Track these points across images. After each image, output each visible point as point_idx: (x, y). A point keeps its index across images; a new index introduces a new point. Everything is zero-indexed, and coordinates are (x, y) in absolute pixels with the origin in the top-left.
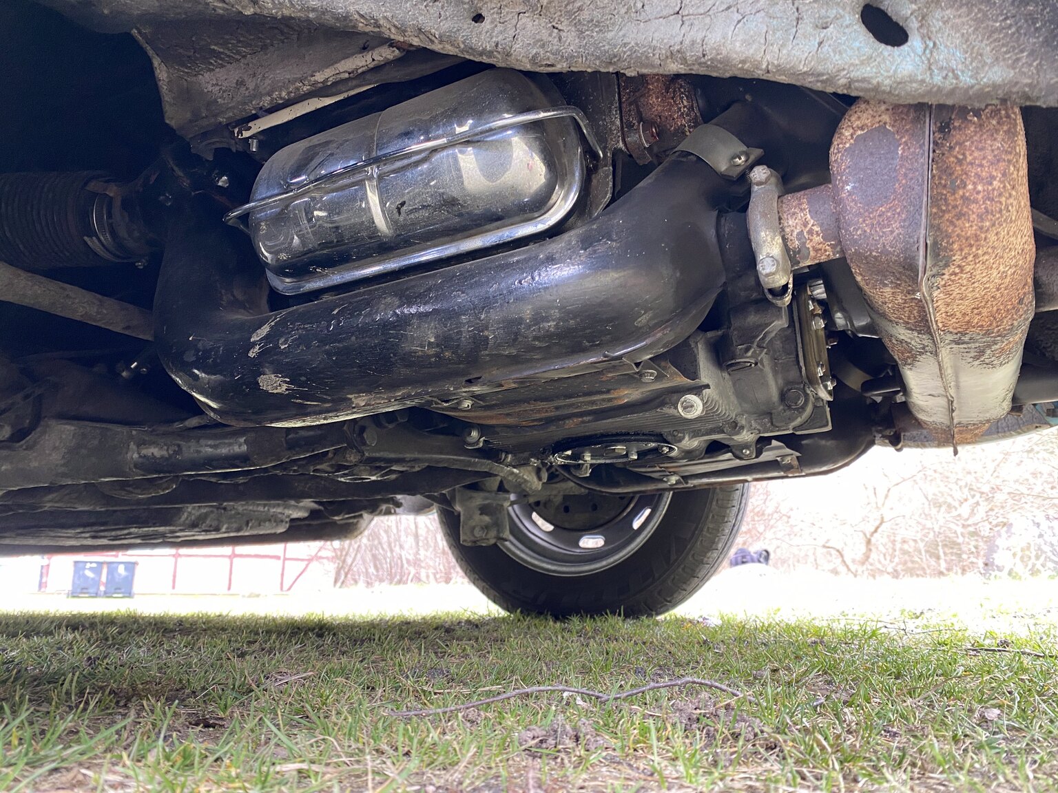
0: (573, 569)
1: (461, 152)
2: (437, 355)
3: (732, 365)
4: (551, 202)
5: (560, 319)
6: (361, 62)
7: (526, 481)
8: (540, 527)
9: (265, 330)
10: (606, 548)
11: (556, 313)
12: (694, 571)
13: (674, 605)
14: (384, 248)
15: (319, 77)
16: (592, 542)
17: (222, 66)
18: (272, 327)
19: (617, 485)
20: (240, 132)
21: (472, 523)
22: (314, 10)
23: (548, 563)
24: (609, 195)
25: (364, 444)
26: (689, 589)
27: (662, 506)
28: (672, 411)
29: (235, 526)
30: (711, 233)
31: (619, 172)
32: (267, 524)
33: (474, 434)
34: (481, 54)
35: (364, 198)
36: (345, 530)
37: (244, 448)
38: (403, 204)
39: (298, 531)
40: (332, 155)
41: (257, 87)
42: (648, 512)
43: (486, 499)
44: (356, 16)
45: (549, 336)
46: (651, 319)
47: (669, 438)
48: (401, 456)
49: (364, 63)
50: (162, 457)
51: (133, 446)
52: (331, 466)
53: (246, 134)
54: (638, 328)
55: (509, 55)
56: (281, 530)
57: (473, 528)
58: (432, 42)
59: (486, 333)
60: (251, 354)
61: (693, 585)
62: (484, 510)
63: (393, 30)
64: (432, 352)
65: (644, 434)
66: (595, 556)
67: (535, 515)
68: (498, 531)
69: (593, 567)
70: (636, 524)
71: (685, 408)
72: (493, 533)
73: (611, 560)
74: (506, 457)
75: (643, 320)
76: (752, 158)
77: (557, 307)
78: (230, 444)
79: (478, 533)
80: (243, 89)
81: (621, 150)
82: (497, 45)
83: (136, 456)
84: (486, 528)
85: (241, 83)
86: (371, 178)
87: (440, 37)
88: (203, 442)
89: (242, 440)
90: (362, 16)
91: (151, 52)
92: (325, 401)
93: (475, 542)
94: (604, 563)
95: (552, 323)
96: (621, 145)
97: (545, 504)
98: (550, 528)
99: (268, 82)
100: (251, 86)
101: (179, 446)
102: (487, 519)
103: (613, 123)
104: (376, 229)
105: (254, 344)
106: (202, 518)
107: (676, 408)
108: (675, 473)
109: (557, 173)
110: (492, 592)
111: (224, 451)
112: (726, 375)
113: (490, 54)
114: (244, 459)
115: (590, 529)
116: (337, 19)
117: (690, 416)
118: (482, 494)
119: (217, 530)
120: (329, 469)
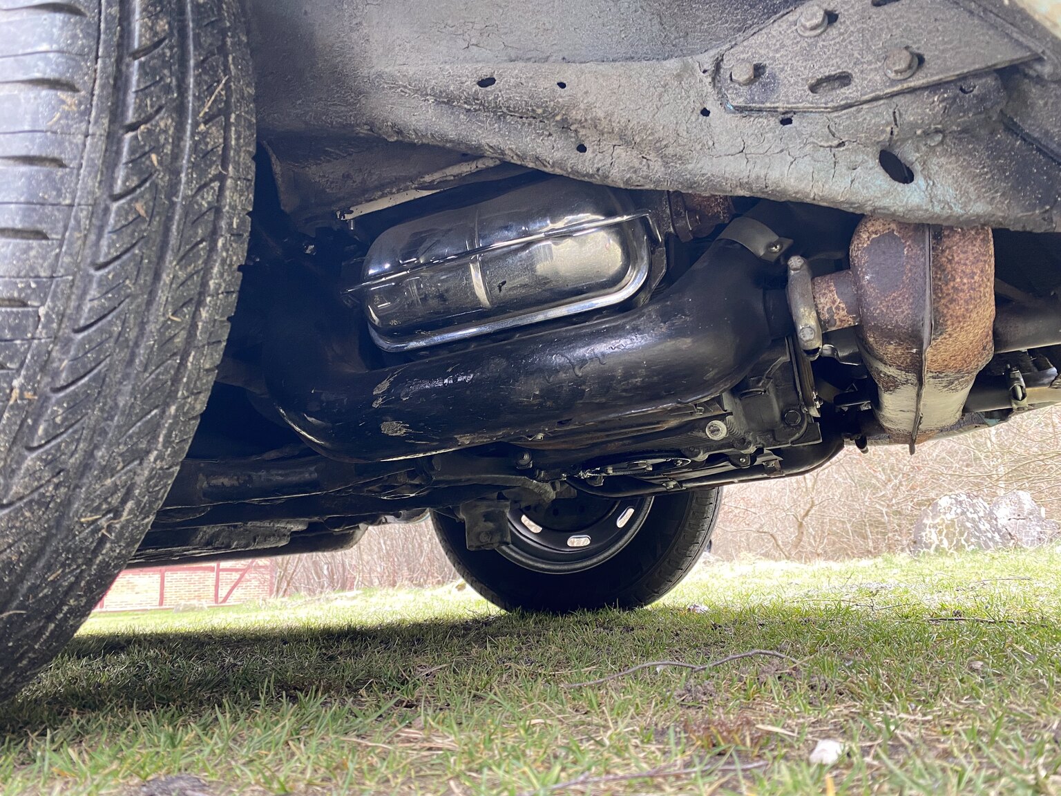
0: (566, 567)
1: (555, 244)
2: (540, 404)
3: (746, 394)
4: (625, 281)
5: (647, 376)
6: (465, 168)
8: (530, 528)
9: (385, 385)
10: (595, 546)
11: (643, 372)
12: (678, 563)
13: (661, 595)
14: (481, 315)
15: (428, 179)
16: (579, 541)
17: (329, 161)
18: (391, 383)
19: (619, 491)
20: (342, 215)
21: (477, 529)
23: (543, 563)
24: (664, 271)
25: (433, 469)
26: (674, 580)
27: (646, 506)
28: (701, 434)
29: (243, 542)
30: (760, 307)
31: (672, 252)
32: (272, 539)
33: (526, 457)
34: (584, 176)
35: (469, 278)
36: (342, 541)
37: (315, 475)
38: (504, 283)
39: (299, 544)
40: (438, 241)
41: (364, 181)
42: (631, 511)
43: (490, 506)
45: (636, 388)
46: (716, 374)
48: (457, 478)
49: (468, 169)
50: (233, 486)
51: (201, 476)
52: (380, 487)
53: (348, 217)
54: (706, 381)
55: (607, 177)
56: (283, 543)
57: (479, 534)
58: (545, 166)
59: (583, 387)
60: (375, 405)
61: (677, 577)
62: (488, 517)
63: (515, 157)
64: (537, 401)
66: (583, 554)
67: (524, 518)
68: (502, 535)
69: (584, 564)
70: (621, 523)
71: (712, 432)
72: (497, 538)
73: (601, 557)
75: (711, 375)
76: (785, 247)
77: (644, 368)
78: (301, 473)
79: (484, 539)
80: (350, 182)
81: (670, 233)
82: (598, 170)
83: (204, 485)
84: (491, 533)
85: (347, 177)
86: (474, 262)
87: (554, 163)
88: (274, 472)
89: (312, 469)
92: (433, 440)
93: (479, 547)
94: (595, 560)
95: (639, 379)
96: (672, 229)
97: (535, 508)
98: (538, 529)
99: (375, 177)
100: (358, 179)
101: (249, 476)
102: (491, 525)
103: (664, 212)
104: (479, 302)
105: (376, 397)
106: (215, 536)
107: (704, 431)
108: (673, 479)
109: (630, 257)
110: (491, 592)
111: (294, 479)
113: (592, 176)
114: (314, 485)
115: (577, 530)
117: (715, 438)
118: (485, 503)
119: (228, 547)
120: (377, 490)
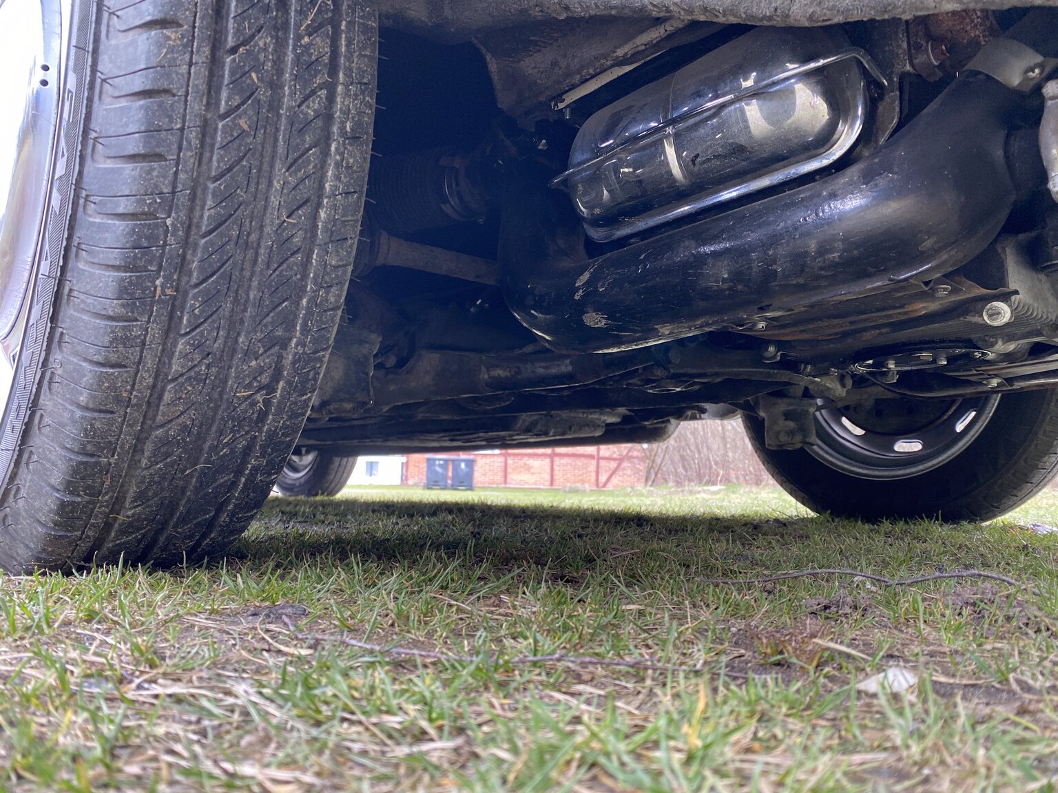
0: (886, 473)
1: (747, 104)
2: (730, 289)
3: (1048, 267)
4: (835, 137)
5: (844, 250)
6: (654, 35)
7: (828, 389)
8: (850, 431)
9: (586, 276)
10: (924, 452)
11: (839, 245)
12: (1026, 475)
13: (1004, 511)
14: (682, 195)
15: (620, 52)
16: (907, 446)
17: (539, 51)
18: (591, 273)
19: (931, 389)
20: (556, 105)
21: (777, 428)
22: (614, 7)
23: (860, 467)
24: (896, 120)
25: (670, 362)
26: (1020, 494)
27: (988, 409)
28: (976, 319)
29: (560, 430)
30: (999, 153)
31: (906, 97)
32: (587, 428)
33: (771, 349)
34: (762, 20)
35: (664, 152)
36: (654, 434)
37: (570, 368)
38: (697, 156)
39: (612, 435)
40: (634, 119)
41: (568, 65)
42: (974, 414)
43: (789, 404)
44: (650, 7)
45: (834, 265)
46: (935, 242)
47: (980, 344)
48: (703, 371)
49: (657, 35)
50: (506, 377)
51: (483, 368)
52: (641, 380)
53: (561, 106)
54: (922, 253)
55: (788, 16)
56: (598, 433)
57: (779, 432)
58: (717, 16)
59: (774, 267)
60: (576, 297)
61: (1025, 491)
62: (788, 416)
63: (682, 13)
64: (726, 286)
65: (950, 341)
66: (911, 459)
67: (845, 421)
68: (804, 436)
69: (908, 471)
70: (959, 427)
71: (990, 316)
72: (798, 438)
73: (930, 464)
74: (805, 368)
75: (928, 244)
76: (1048, 70)
77: (840, 240)
78: (558, 365)
79: (783, 438)
80: (557, 70)
81: (908, 73)
82: (776, 10)
83: (486, 376)
84: (791, 433)
85: (555, 64)
86: (667, 136)
87: (724, 11)
88: (537, 364)
89: (568, 362)
90: (655, 6)
91: (484, 51)
92: (636, 331)
93: (780, 446)
94: (921, 467)
95: (836, 255)
96: (908, 68)
97: (855, 409)
98: (859, 432)
99: (577, 60)
100: (563, 65)
101: (519, 368)
102: (791, 424)
103: (899, 46)
104: (674, 180)
105: (579, 288)
106: (534, 424)
107: (981, 316)
108: (996, 376)
109: (839, 109)
110: (802, 494)
111: (554, 371)
112: (1042, 276)
113: (770, 18)
114: (569, 377)
115: (906, 432)
116: (635, 12)
117: (996, 324)
118: (785, 400)
119: (546, 434)
120: (639, 383)
